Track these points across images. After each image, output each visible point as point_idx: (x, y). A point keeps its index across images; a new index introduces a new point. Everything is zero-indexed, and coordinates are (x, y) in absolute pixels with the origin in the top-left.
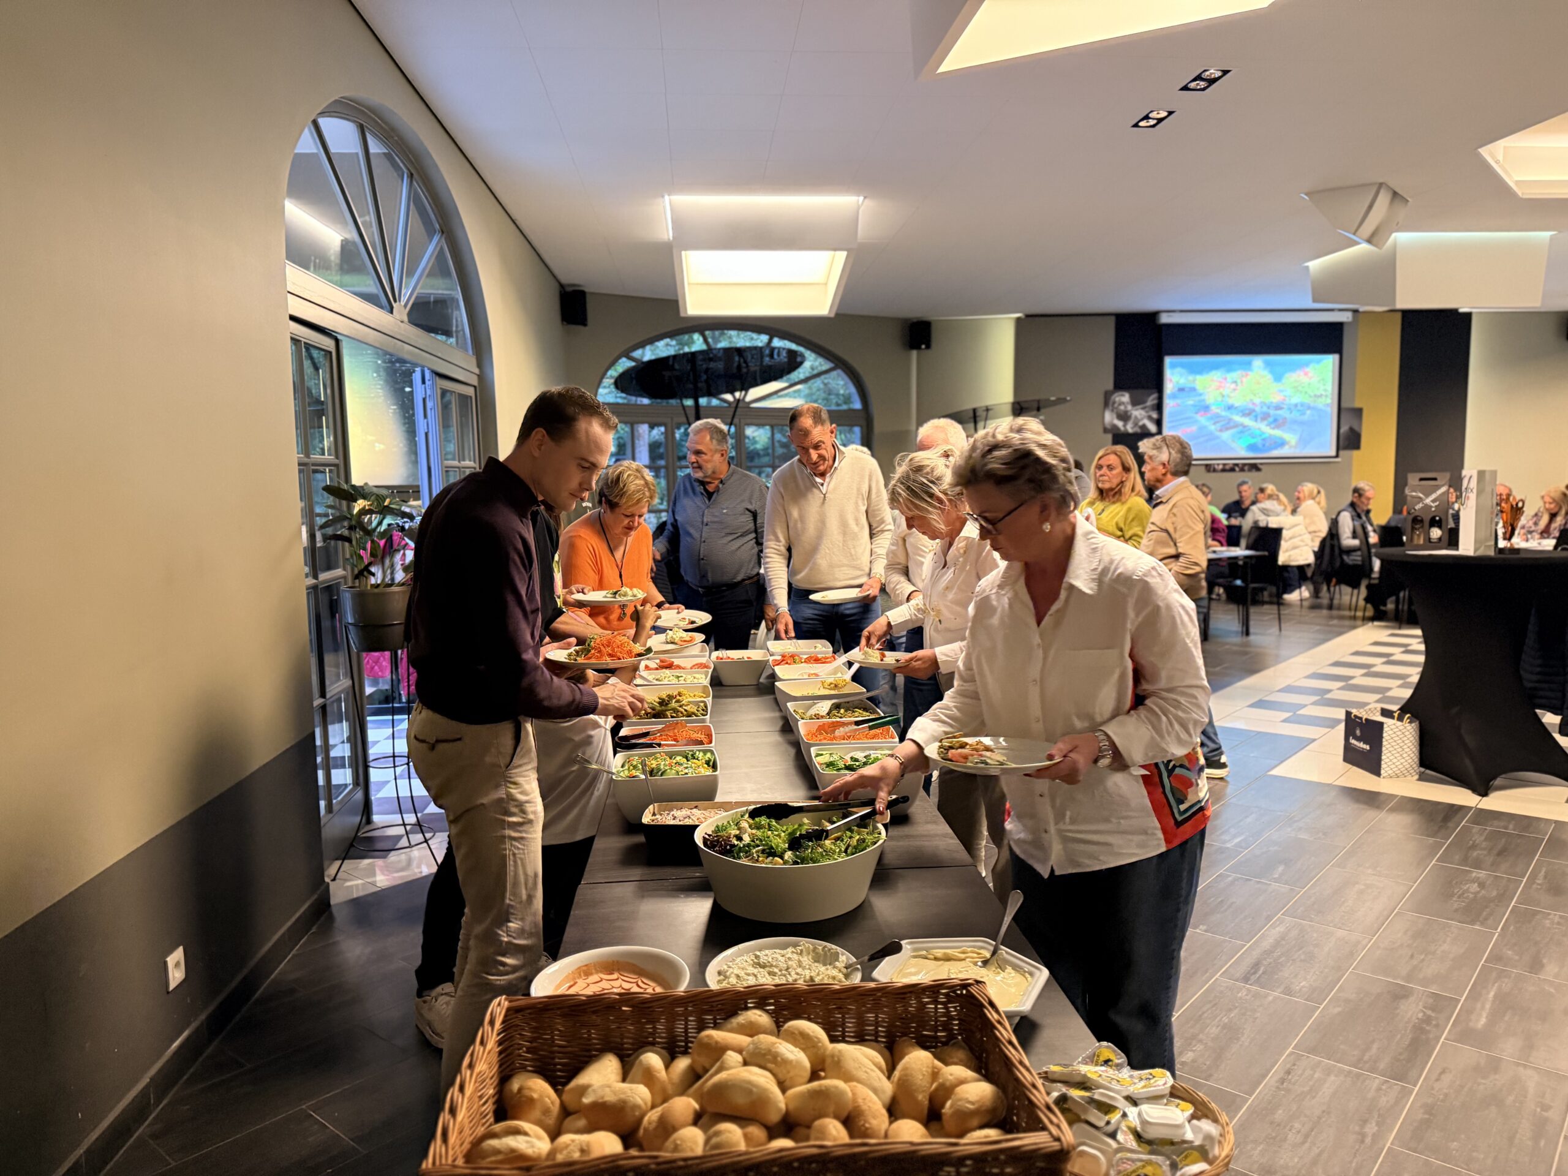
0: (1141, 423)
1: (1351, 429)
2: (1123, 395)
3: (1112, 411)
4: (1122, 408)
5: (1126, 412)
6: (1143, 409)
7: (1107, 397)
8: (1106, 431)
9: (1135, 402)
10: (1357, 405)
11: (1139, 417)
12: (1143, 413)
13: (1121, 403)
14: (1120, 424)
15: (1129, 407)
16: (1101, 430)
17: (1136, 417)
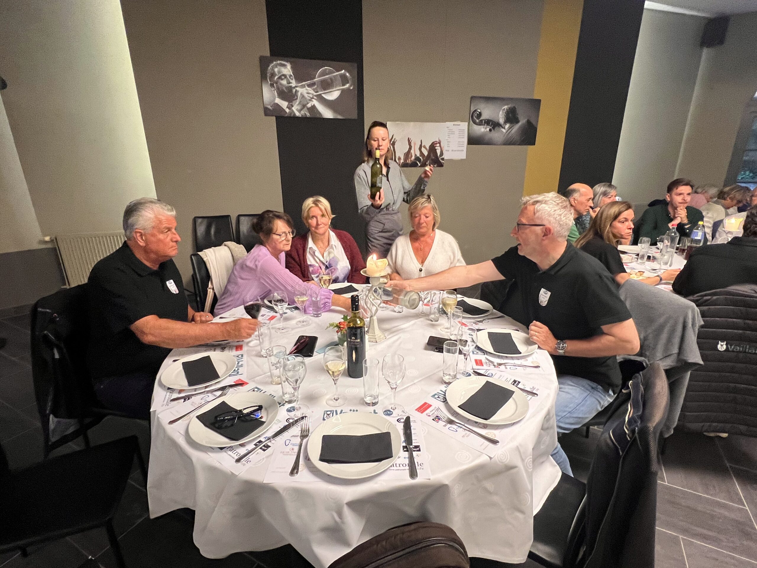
0: (309, 105)
1: (529, 122)
2: (284, 65)
3: (272, 85)
4: (284, 82)
5: (290, 89)
6: (309, 86)
7: (264, 63)
8: (267, 112)
9: (300, 77)
10: (536, 97)
11: (306, 95)
12: (310, 90)
13: (283, 76)
14: (284, 104)
15: (293, 83)
16: (262, 112)
17: (303, 96)
